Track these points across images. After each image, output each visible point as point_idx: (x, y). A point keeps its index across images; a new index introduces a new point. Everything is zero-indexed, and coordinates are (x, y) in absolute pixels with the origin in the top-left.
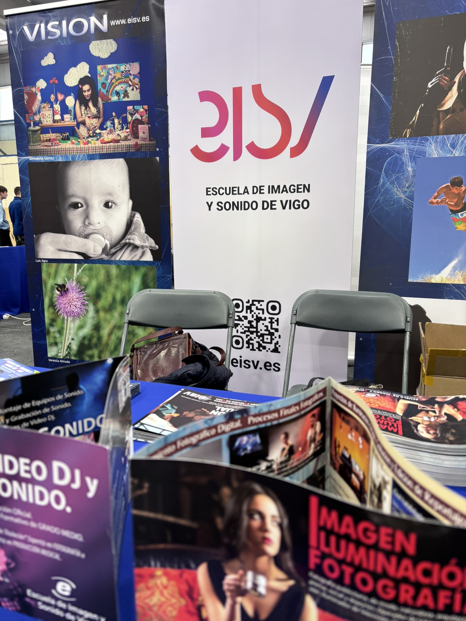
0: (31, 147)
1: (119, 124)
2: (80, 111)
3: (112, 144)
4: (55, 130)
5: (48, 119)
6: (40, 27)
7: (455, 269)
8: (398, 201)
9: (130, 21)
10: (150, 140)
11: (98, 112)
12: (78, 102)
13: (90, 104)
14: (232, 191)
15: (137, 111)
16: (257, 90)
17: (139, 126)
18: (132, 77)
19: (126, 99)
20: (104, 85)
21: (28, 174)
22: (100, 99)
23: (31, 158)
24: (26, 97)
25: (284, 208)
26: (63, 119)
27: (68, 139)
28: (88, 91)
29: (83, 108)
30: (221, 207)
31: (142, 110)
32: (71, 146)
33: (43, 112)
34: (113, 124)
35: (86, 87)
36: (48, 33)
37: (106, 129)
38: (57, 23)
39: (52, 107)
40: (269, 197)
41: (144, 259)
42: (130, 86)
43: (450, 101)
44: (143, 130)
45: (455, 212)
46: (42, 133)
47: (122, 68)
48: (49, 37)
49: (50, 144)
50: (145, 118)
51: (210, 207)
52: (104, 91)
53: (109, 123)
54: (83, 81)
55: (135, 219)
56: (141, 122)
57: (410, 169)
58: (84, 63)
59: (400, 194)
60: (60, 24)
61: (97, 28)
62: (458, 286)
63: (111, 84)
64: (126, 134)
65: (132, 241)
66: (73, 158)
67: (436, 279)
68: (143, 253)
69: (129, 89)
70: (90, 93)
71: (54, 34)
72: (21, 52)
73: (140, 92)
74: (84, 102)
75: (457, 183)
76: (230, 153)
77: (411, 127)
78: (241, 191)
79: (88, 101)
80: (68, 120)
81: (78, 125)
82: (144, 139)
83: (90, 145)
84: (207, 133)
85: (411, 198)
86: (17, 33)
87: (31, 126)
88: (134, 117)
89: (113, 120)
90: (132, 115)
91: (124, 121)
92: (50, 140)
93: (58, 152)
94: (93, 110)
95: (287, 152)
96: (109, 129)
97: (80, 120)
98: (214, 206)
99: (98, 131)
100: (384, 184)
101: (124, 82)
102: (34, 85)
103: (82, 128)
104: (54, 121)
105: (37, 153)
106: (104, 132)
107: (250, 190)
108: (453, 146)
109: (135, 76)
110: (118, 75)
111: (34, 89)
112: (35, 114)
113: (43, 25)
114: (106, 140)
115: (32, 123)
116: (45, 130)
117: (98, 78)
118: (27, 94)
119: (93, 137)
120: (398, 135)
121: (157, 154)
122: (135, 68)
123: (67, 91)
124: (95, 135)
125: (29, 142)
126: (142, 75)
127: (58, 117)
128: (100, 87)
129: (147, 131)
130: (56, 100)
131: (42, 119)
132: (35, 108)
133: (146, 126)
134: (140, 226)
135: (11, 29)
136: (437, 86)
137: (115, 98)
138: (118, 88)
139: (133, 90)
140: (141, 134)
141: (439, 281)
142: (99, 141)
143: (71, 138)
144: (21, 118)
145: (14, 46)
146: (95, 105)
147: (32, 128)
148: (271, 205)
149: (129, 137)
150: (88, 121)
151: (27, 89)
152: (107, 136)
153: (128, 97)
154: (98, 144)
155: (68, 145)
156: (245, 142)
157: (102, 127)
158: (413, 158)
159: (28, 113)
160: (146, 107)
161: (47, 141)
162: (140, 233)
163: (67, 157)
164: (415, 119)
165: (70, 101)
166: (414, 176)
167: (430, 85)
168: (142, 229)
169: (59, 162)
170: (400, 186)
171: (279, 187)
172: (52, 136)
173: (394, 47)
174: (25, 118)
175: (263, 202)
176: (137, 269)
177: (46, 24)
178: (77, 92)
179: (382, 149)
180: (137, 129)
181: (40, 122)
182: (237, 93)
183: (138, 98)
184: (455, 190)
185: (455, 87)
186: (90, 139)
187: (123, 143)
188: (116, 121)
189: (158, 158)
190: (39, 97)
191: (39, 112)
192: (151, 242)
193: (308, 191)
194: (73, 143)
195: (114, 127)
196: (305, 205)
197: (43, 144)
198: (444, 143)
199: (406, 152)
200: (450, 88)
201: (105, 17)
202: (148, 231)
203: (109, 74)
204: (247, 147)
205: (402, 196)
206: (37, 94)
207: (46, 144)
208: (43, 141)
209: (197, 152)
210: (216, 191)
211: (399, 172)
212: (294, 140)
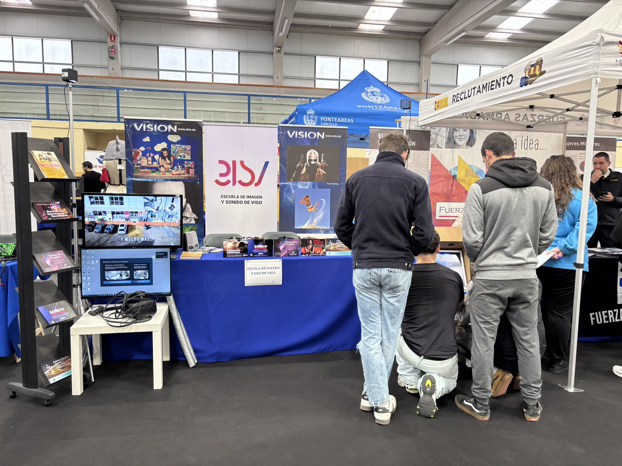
0: (134, 174)
1: (181, 168)
2: (162, 162)
3: (177, 175)
4: (148, 168)
5: (145, 163)
6: (143, 125)
7: (309, 224)
8: (290, 202)
9: (187, 130)
10: (195, 175)
11: (171, 162)
12: (160, 157)
13: (167, 159)
14: (232, 197)
15: (189, 164)
16: (242, 163)
17: (190, 169)
18: (187, 151)
19: (184, 159)
20: (174, 152)
21: (132, 185)
22: (172, 157)
23: (134, 179)
24: (133, 153)
25: (253, 203)
26: (152, 164)
27: (155, 172)
28: (166, 153)
29: (163, 160)
30: (227, 202)
31: (191, 163)
32: (156, 175)
33: (142, 160)
34: (178, 168)
35: (165, 152)
36: (147, 129)
37: (174, 169)
38: (152, 125)
39: (147, 158)
40: (247, 200)
41: (191, 223)
42: (186, 154)
43: (304, 171)
44: (192, 171)
45: (307, 206)
46: (141, 169)
47: (183, 146)
48: (147, 130)
49: (145, 173)
50: (193, 166)
51: (223, 202)
52: (174, 155)
53: (176, 167)
54: (164, 149)
55: (187, 206)
56: (191, 168)
57: (293, 191)
58: (165, 143)
59: (290, 199)
60: (154, 126)
61: (171, 130)
62: (310, 229)
63: (178, 152)
64: (184, 172)
65: (185, 215)
66: (157, 180)
67: (304, 227)
68: (191, 220)
69: (186, 155)
70: (167, 154)
71: (150, 129)
72: (132, 134)
73: (191, 157)
74: (163, 158)
75: (307, 197)
76: (231, 183)
77: (293, 178)
78: (236, 197)
79: (166, 157)
80: (155, 164)
81: (160, 167)
82: (192, 175)
83: (165, 175)
84: (221, 175)
85: (294, 201)
86: (131, 126)
87: (135, 165)
88: (188, 166)
89: (178, 166)
90: (187, 165)
91: (183, 167)
92: (145, 172)
93: (149, 177)
94: (168, 161)
95: (253, 184)
96: (176, 169)
97: (161, 165)
98: (225, 202)
99: (170, 170)
100: (285, 196)
101: (184, 152)
102: (138, 148)
103: (162, 168)
104: (148, 164)
105: (137, 177)
106: (173, 170)
107: (240, 197)
108: (306, 185)
109: (189, 150)
110: (181, 149)
111: (138, 150)
112: (138, 161)
113: (144, 125)
114: (174, 174)
115: (136, 164)
116: (143, 168)
117: (171, 149)
118: (134, 152)
119: (167, 172)
120: (289, 180)
121: (198, 181)
122: (189, 147)
123: (156, 153)
124: (168, 171)
125: (133, 172)
126: (192, 150)
127: (150, 163)
128: (172, 152)
129: (193, 172)
130: (150, 156)
131: (141, 163)
132: (138, 158)
133: (194, 170)
134: (190, 209)
135: (127, 124)
136: (299, 166)
137: (179, 158)
138: (181, 154)
139: (187, 155)
140: (191, 173)
141: (304, 228)
142: (171, 174)
143: (156, 172)
144: (130, 162)
145: (128, 131)
146: (169, 159)
147: (136, 166)
148: (248, 202)
149: (185, 173)
150: (165, 166)
151: (135, 150)
152: (174, 172)
153: (185, 158)
154: (170, 175)
155: (154, 174)
156: (237, 180)
157: (172, 168)
158: (294, 188)
159: (134, 160)
160: (193, 162)
161: (143, 172)
162: (189, 212)
163: (154, 179)
164: (294, 175)
165: (157, 157)
166: (295, 194)
167: (297, 166)
168: (191, 210)
169: (149, 182)
170: (291, 197)
171: (251, 196)
172: (146, 170)
173: (286, 152)
174: (132, 162)
175: (245, 201)
176: (187, 227)
177: (147, 125)
178: (161, 154)
179: (284, 184)
180: (189, 170)
181: (140, 164)
182: (234, 163)
183: (190, 158)
184: (307, 199)
185: (305, 167)
186: (166, 173)
187: (182, 175)
188: (179, 167)
189: (198, 182)
190: (141, 154)
191: (140, 160)
192: (195, 216)
193: (261, 198)
194: (157, 174)
195: (178, 169)
196: (260, 203)
197: (141, 173)
198: (303, 184)
199: (292, 186)
200: (303, 168)
201: (176, 127)
202: (193, 211)
203: (176, 148)
204: (238, 182)
205: (291, 200)
206: (139, 153)
207: (143, 173)
208: (142, 172)
209: (217, 182)
210: (226, 197)
211: (290, 192)
212: (256, 181)
